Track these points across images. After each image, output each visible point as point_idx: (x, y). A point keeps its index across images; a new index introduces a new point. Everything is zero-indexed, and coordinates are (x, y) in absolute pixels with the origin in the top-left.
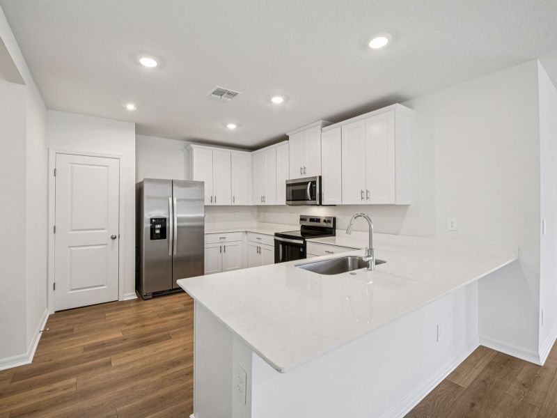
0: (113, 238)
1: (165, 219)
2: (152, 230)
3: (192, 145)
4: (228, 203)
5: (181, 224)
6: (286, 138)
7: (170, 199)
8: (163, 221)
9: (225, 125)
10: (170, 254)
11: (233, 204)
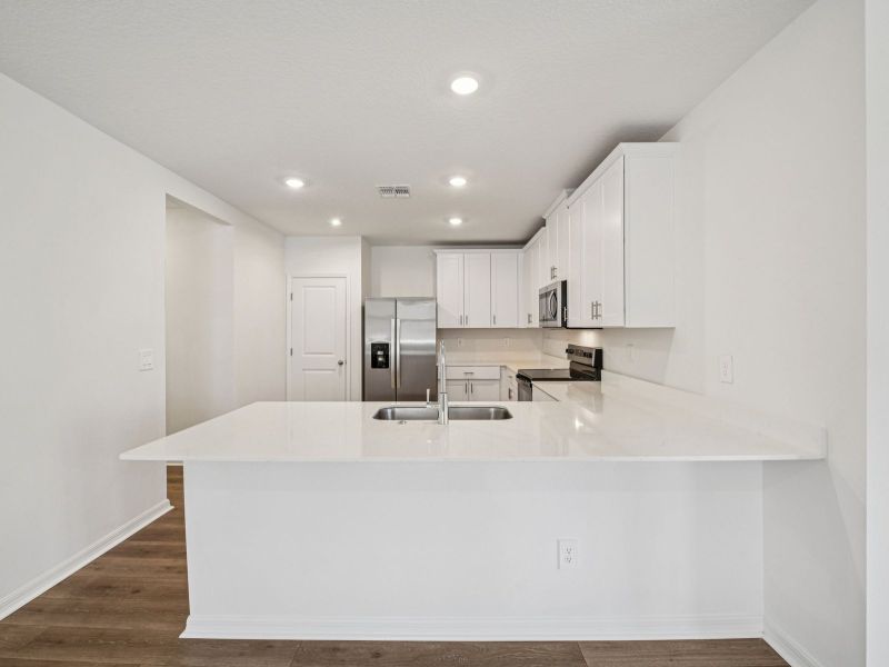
0: (341, 364)
1: (387, 345)
2: (374, 357)
3: (436, 251)
4: (487, 325)
5: (405, 353)
6: (542, 223)
7: (393, 321)
8: (385, 347)
9: (447, 220)
10: (393, 386)
11: (493, 326)
